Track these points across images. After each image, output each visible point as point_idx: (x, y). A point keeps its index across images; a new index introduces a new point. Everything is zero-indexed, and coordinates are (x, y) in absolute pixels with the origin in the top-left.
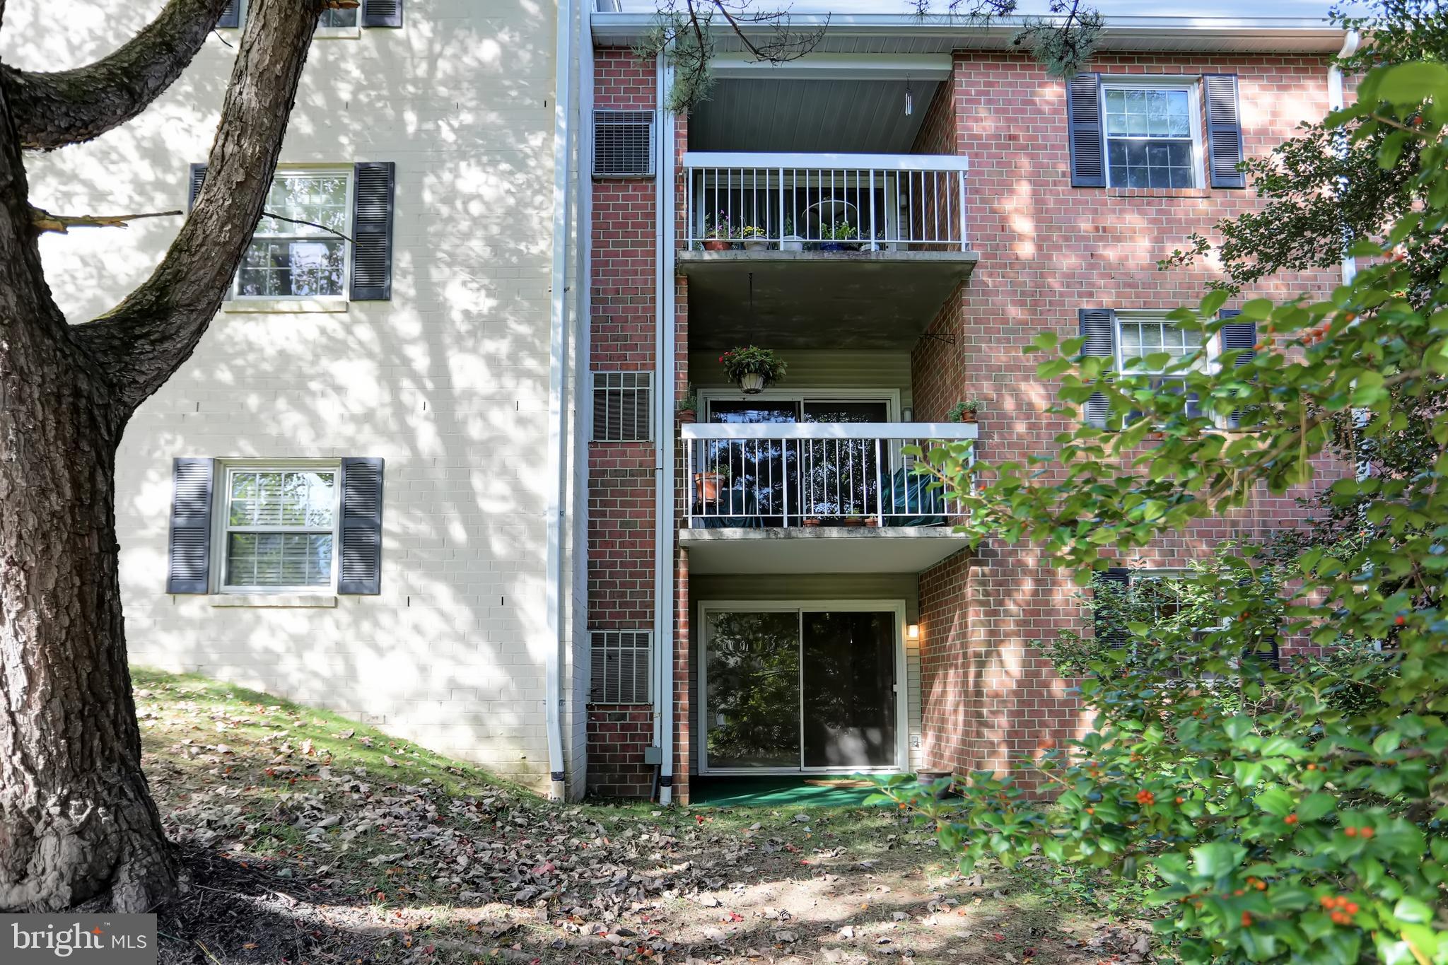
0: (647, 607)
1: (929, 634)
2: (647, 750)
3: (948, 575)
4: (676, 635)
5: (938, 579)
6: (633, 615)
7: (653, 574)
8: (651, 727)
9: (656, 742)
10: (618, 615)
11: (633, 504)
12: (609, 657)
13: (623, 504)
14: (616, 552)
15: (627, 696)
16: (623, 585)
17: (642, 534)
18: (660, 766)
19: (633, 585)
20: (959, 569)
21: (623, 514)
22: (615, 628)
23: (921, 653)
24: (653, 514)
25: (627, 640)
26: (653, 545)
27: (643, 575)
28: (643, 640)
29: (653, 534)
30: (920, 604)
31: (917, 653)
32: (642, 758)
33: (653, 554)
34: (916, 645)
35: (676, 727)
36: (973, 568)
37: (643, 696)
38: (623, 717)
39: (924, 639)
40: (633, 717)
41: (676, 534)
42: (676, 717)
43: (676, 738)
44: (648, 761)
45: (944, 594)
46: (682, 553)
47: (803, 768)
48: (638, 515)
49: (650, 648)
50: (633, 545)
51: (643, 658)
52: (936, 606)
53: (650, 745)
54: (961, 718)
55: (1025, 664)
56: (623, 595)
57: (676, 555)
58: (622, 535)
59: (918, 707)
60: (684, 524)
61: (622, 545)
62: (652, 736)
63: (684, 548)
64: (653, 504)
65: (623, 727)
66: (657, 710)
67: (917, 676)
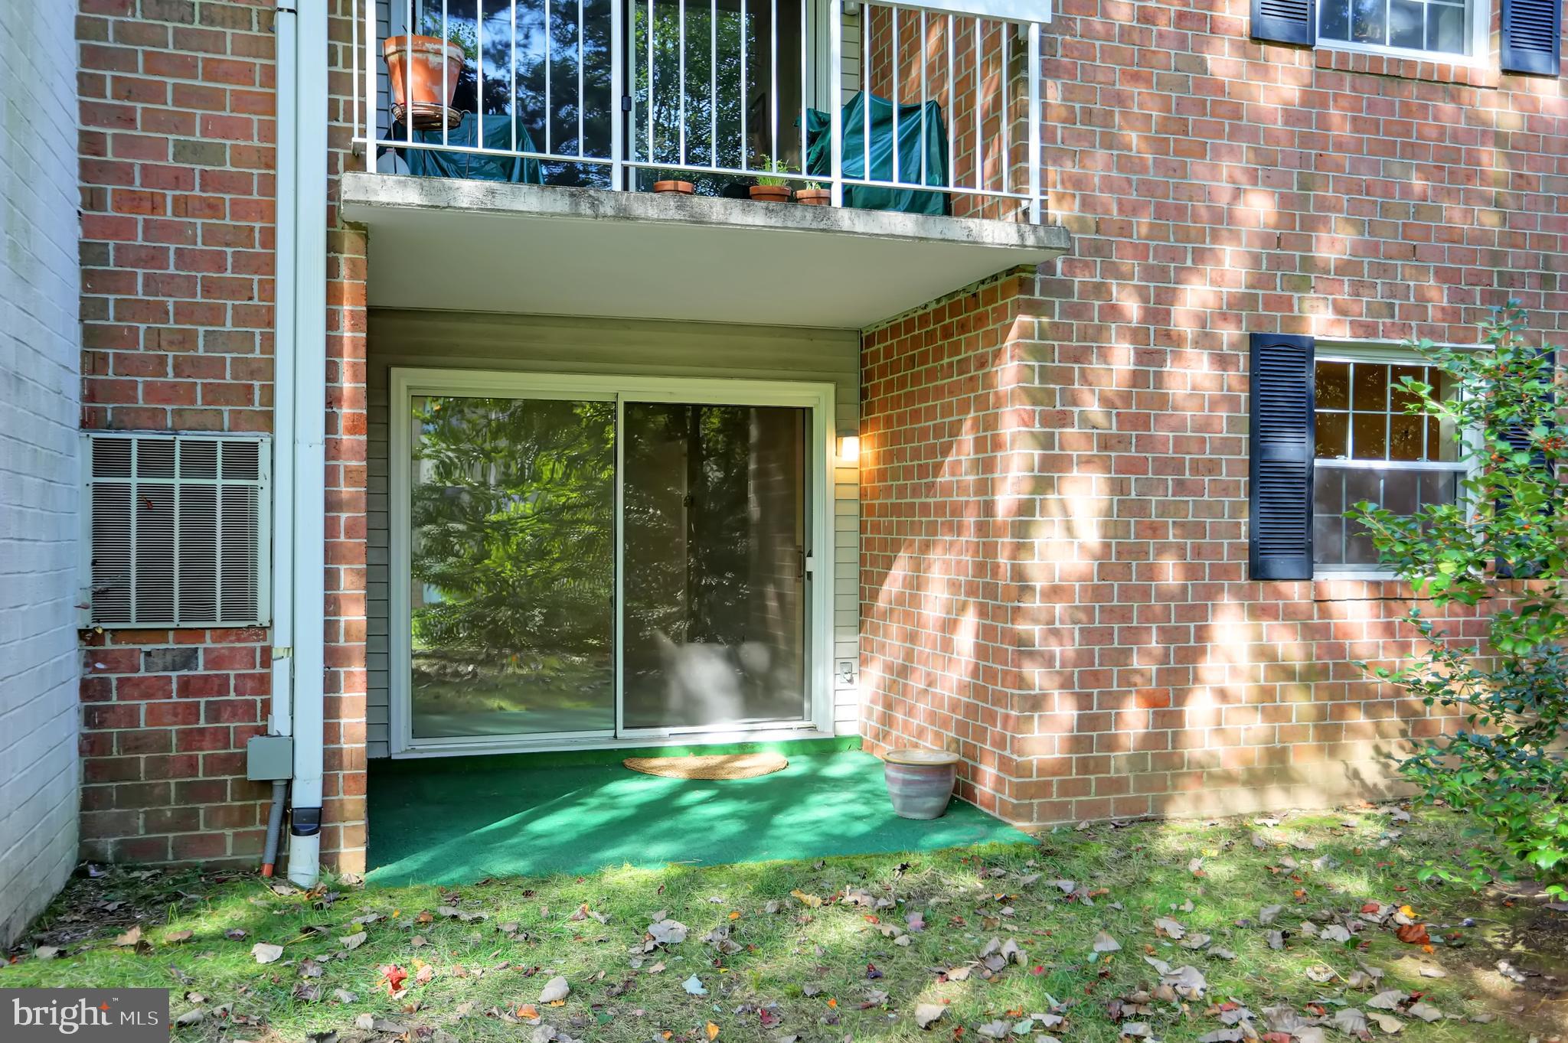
0: (253, 374)
1: (887, 457)
2: (255, 743)
3: (947, 333)
4: (332, 449)
5: (916, 342)
6: (213, 394)
7: (269, 290)
8: (264, 684)
9: (279, 722)
10: (172, 393)
11: (213, 100)
12: (146, 504)
13: (183, 96)
14: (165, 226)
15: (197, 603)
16: (184, 313)
17: (240, 184)
18: (289, 784)
19: (215, 315)
20: (981, 320)
21: (183, 124)
22: (162, 429)
23: (863, 494)
24: (270, 132)
25: (199, 458)
26: (269, 212)
27: (242, 289)
28: (244, 460)
29: (269, 185)
30: (864, 394)
31: (854, 492)
32: (239, 763)
33: (270, 237)
34: (853, 476)
35: (331, 683)
36: (1023, 319)
37: (241, 601)
38: (188, 659)
39: (871, 466)
40: (214, 661)
41: (333, 188)
42: (332, 657)
43: (331, 708)
44: (254, 774)
45: (931, 375)
46: (349, 238)
47: (622, 733)
48: (227, 129)
49: (263, 481)
50: (213, 208)
51: (241, 507)
52: (910, 398)
53: (263, 731)
54: (966, 638)
55: (1112, 526)
56: (186, 340)
57: (333, 245)
58: (179, 179)
59: (853, 602)
60: (357, 161)
61: (182, 206)
62: (267, 707)
63: (355, 226)
64: (270, 104)
65: (186, 687)
66: (280, 640)
67: (853, 540)
